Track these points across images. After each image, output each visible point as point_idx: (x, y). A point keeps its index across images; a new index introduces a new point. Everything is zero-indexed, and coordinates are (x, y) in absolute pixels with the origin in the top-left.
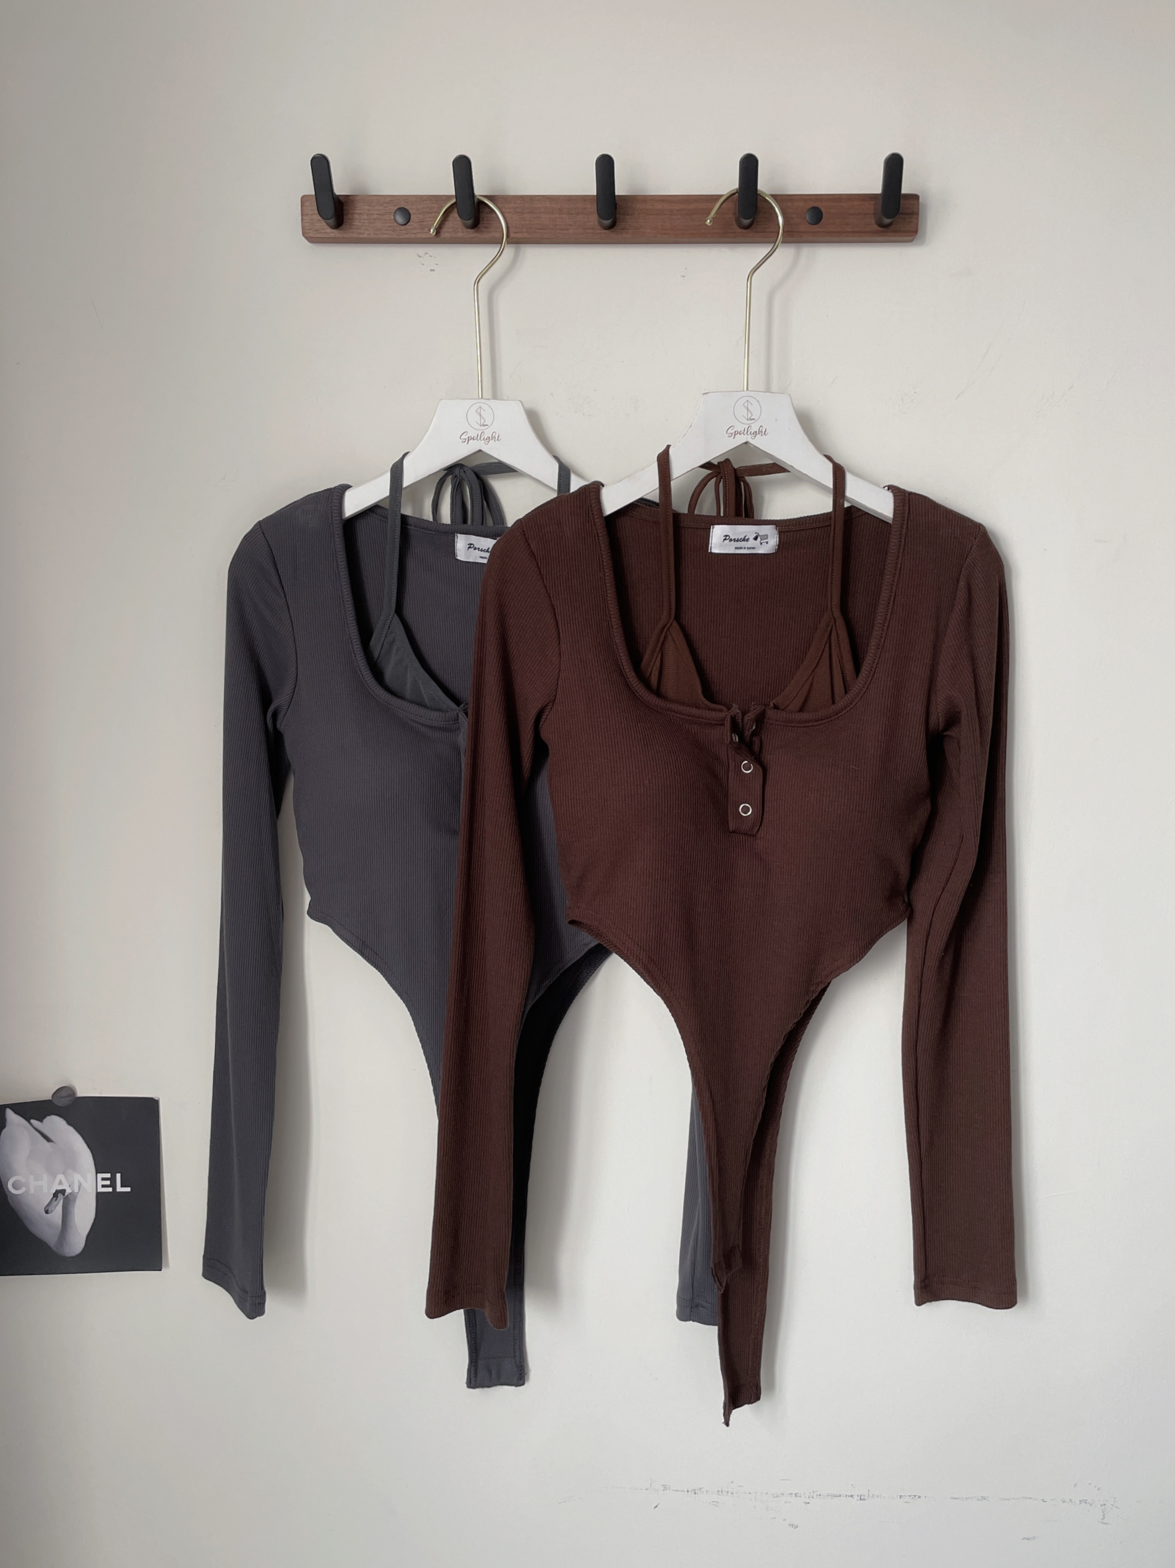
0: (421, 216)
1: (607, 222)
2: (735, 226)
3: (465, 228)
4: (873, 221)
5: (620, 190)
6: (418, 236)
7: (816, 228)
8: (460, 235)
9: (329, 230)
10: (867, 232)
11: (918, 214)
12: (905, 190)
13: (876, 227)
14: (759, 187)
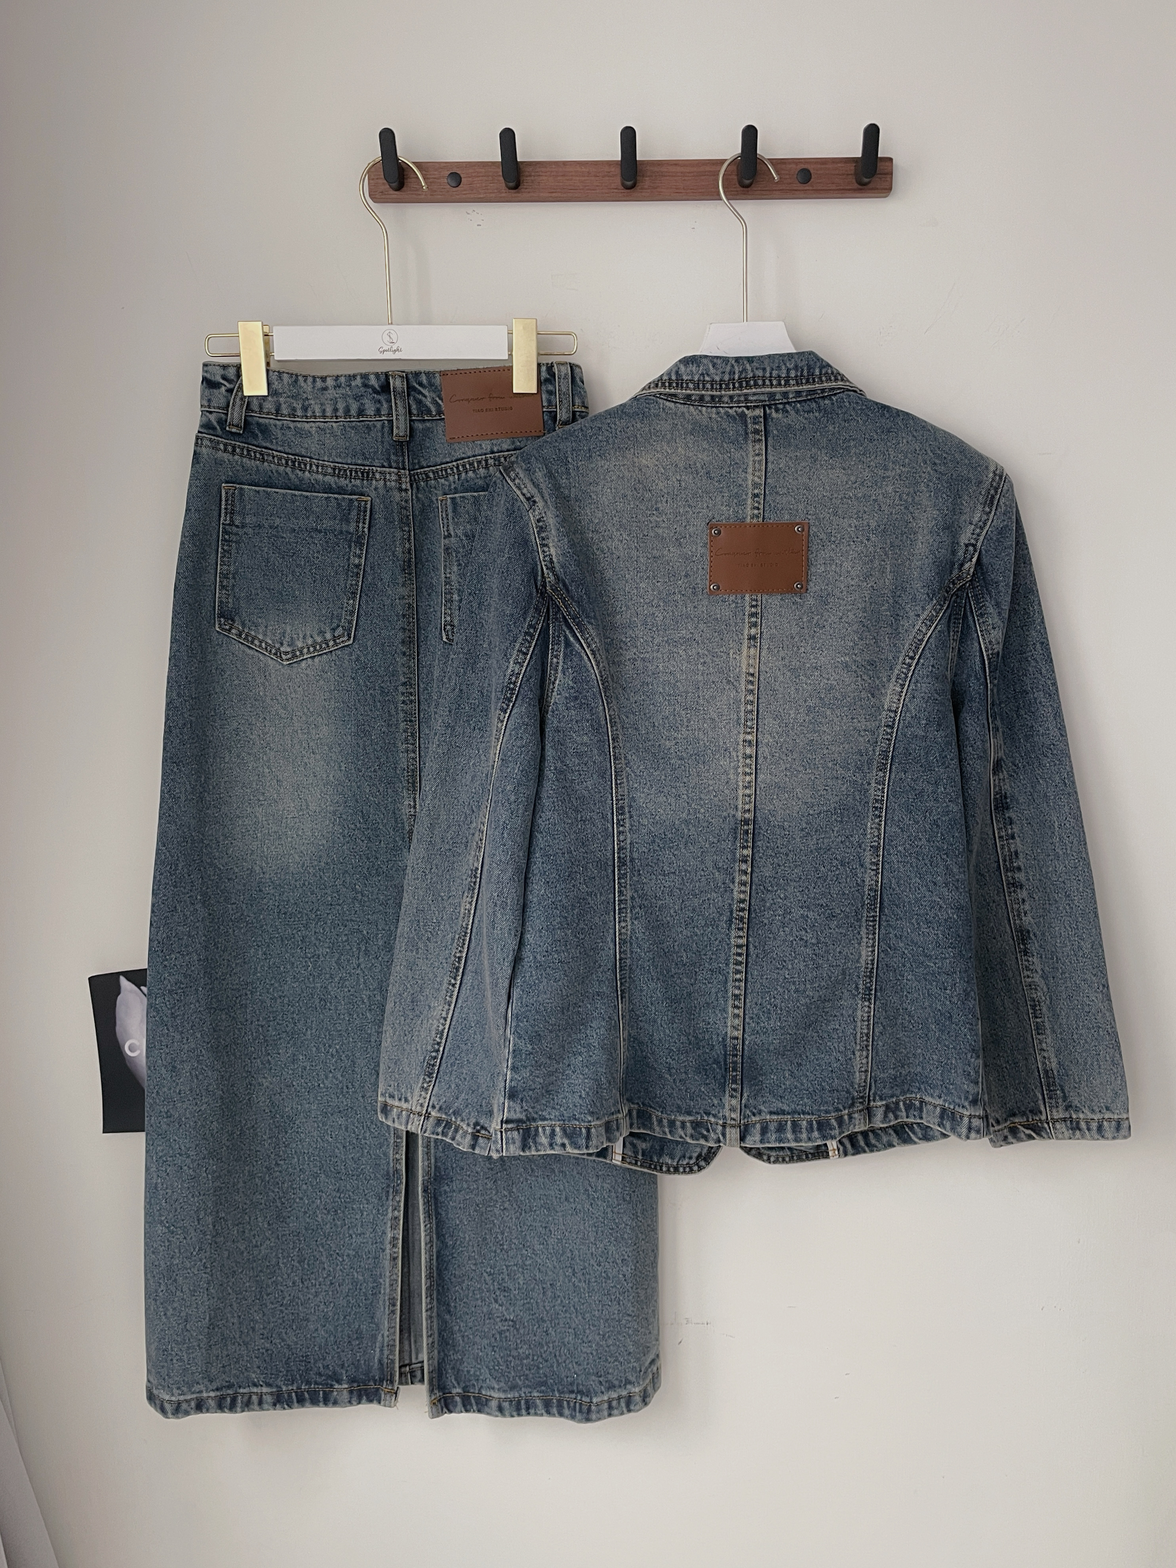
0: (470, 179)
1: (629, 183)
2: (738, 185)
3: (508, 190)
4: (854, 181)
5: (641, 155)
6: (468, 196)
7: (806, 187)
8: (503, 195)
9: (392, 192)
10: (849, 190)
11: (892, 174)
12: (879, 156)
13: (856, 186)
14: (758, 152)
